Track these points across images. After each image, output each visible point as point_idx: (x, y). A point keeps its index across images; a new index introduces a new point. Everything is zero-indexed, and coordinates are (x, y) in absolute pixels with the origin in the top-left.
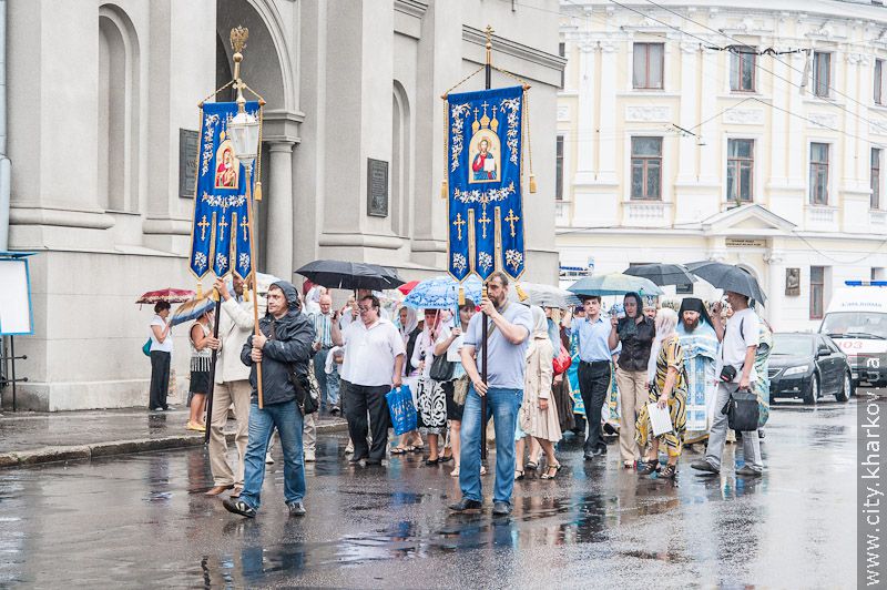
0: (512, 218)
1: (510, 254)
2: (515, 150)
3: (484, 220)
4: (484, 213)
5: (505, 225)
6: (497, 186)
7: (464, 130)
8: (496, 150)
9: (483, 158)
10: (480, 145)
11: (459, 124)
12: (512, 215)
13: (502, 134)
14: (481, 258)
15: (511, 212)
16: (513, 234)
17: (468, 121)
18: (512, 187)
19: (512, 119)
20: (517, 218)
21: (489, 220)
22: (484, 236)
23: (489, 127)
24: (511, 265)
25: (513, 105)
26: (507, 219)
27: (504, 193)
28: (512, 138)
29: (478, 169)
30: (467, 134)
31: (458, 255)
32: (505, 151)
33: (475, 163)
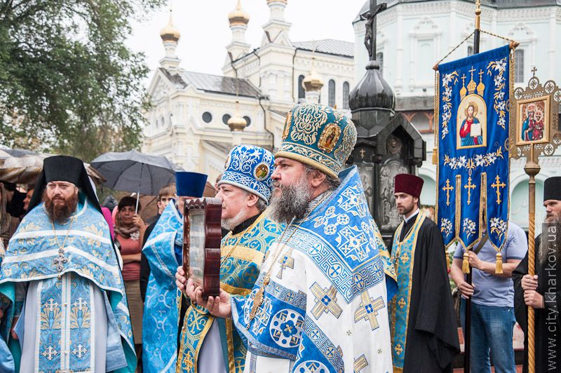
0: (498, 184)
1: (495, 222)
2: (502, 113)
3: (470, 186)
4: (470, 179)
5: (491, 192)
6: (484, 151)
7: (452, 97)
8: (482, 118)
9: (470, 124)
10: (467, 110)
11: (448, 92)
12: (498, 182)
13: (489, 98)
14: (465, 224)
15: (498, 178)
16: (499, 201)
17: (456, 87)
18: (499, 153)
19: (498, 81)
20: (503, 185)
21: (474, 186)
22: (469, 202)
23: (476, 92)
24: (495, 234)
25: (500, 66)
26: (493, 186)
27: (491, 158)
28: (499, 100)
29: (465, 134)
30: (456, 101)
31: (446, 220)
32: (492, 115)
33: (462, 129)
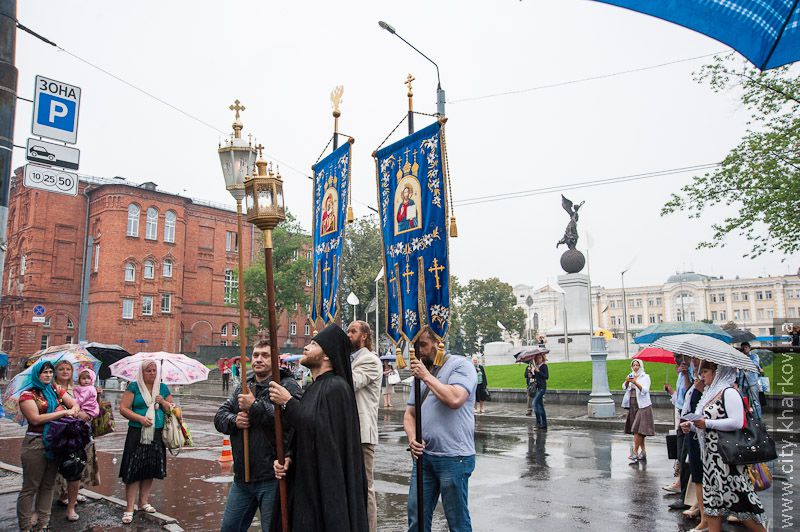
0: (436, 268)
1: (436, 310)
2: (437, 192)
3: (408, 274)
4: (408, 266)
5: (429, 277)
6: (420, 234)
7: (390, 182)
8: (417, 198)
9: (406, 206)
10: (403, 193)
11: (386, 178)
12: (436, 265)
13: (423, 179)
14: (407, 316)
15: (435, 261)
16: (438, 286)
17: (393, 171)
18: (435, 233)
19: (431, 159)
20: (442, 268)
21: (412, 273)
22: (408, 291)
23: (411, 173)
24: (437, 322)
25: (431, 144)
26: (431, 270)
27: (427, 240)
28: (433, 179)
29: (402, 218)
30: (393, 185)
32: (426, 194)
33: (399, 213)
